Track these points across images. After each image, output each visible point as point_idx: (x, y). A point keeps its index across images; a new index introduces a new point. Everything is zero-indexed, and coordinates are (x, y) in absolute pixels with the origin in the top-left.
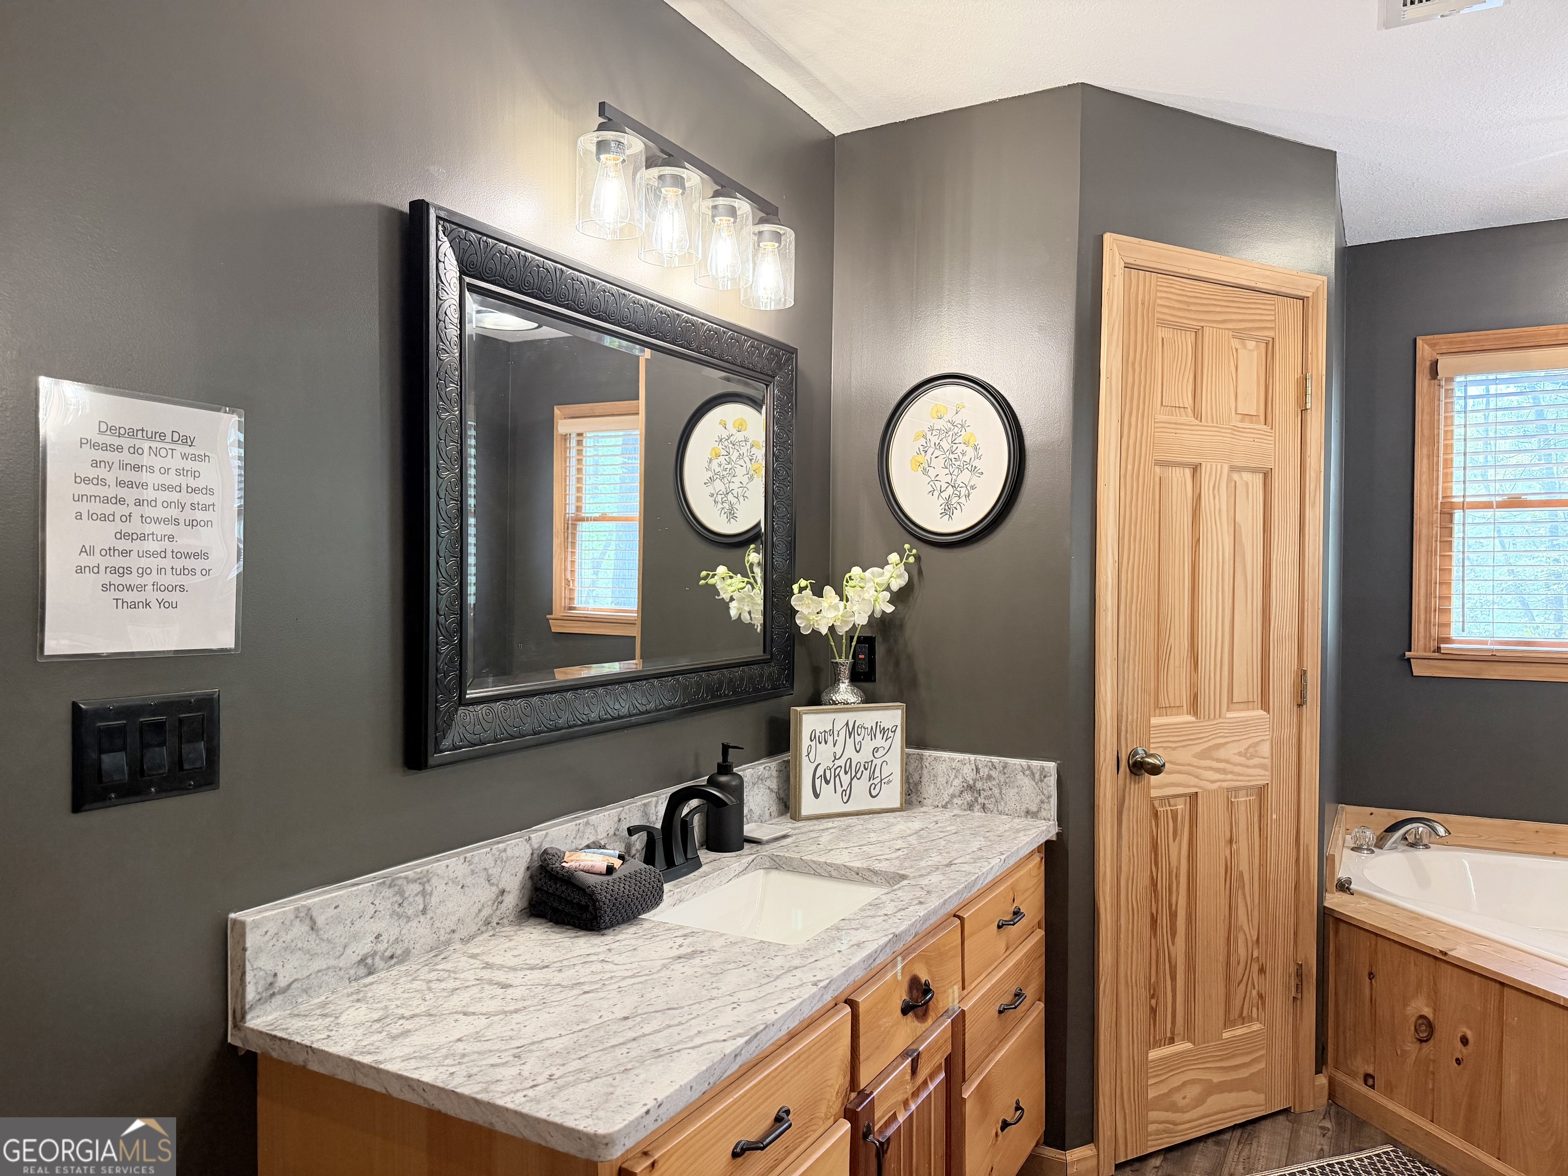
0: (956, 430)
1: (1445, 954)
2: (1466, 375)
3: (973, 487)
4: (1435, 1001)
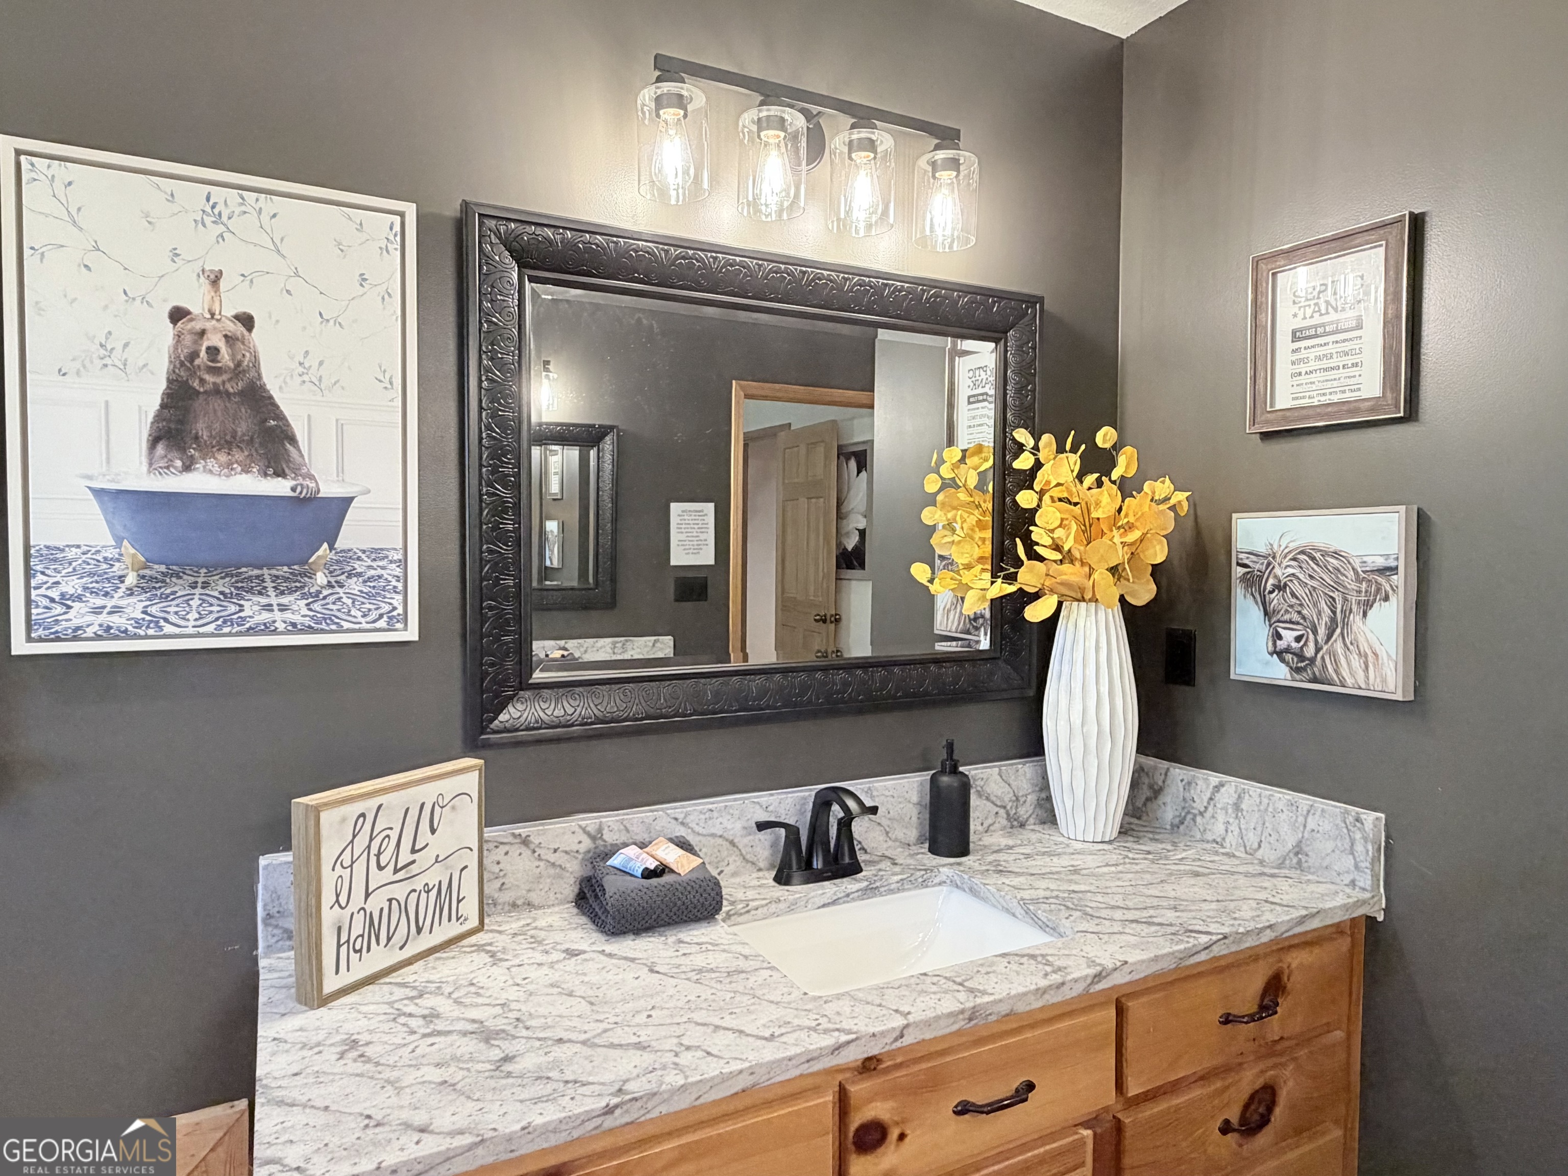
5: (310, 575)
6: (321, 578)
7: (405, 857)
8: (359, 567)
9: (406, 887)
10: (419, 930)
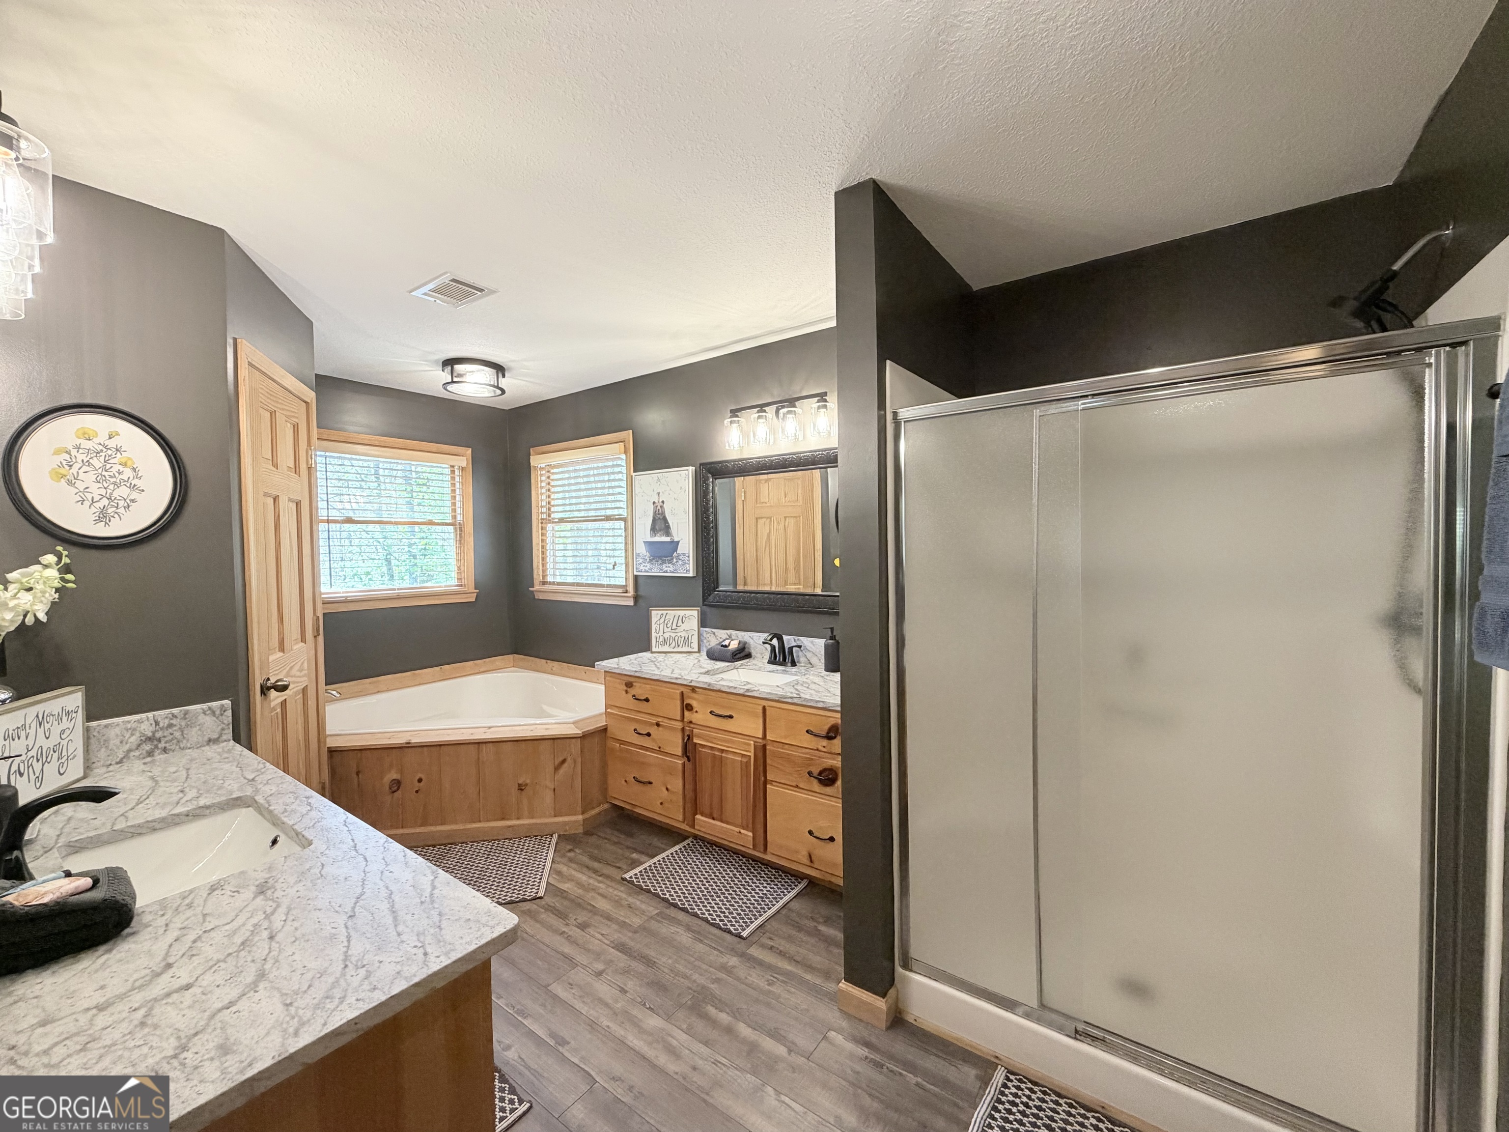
0: (109, 452)
1: (409, 743)
2: (325, 452)
3: (133, 501)
4: (401, 772)
5: (673, 559)
6: (675, 560)
7: (674, 627)
8: (681, 557)
9: (675, 634)
10: (678, 646)
